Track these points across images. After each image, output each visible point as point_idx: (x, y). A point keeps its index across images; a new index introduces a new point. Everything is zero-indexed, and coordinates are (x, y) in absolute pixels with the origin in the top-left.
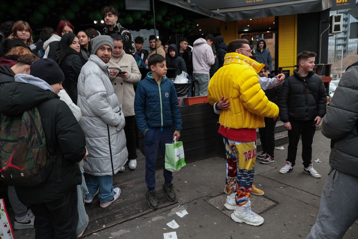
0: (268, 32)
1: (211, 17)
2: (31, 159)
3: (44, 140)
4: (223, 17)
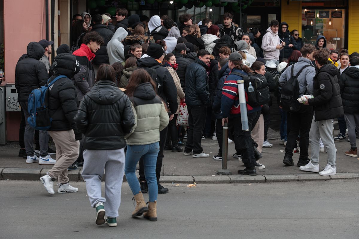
0: (337, 10)
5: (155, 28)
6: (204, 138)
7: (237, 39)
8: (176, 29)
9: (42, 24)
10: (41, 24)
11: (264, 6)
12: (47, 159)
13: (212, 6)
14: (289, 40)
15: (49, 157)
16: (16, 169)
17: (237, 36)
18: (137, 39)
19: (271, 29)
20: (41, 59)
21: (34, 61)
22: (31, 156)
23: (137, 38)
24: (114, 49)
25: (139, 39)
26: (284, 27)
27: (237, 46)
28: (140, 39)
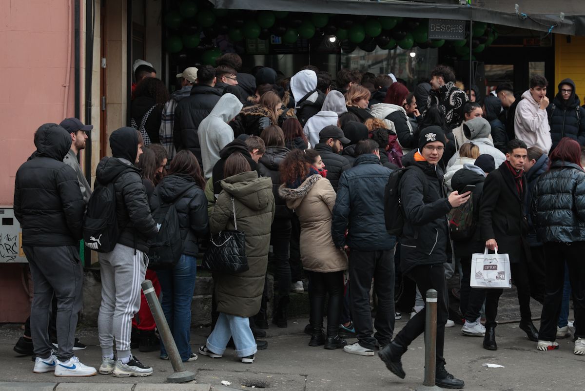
1: (549, 32)
2: (463, 219)
3: (472, 208)
4: (570, 28)
5: (306, 94)
6: (400, 317)
7: (450, 112)
8: (338, 94)
9: (67, 88)
10: (65, 87)
11: (523, 46)
12: (72, 366)
13: (414, 46)
14: (576, 117)
15: (76, 361)
16: (6, 382)
17: (451, 106)
18: (256, 114)
19: (531, 94)
20: (65, 157)
21: (52, 163)
22: (42, 358)
23: (256, 112)
24: (213, 136)
25: (260, 113)
26: (565, 90)
27: (471, 130)
28: (262, 114)
